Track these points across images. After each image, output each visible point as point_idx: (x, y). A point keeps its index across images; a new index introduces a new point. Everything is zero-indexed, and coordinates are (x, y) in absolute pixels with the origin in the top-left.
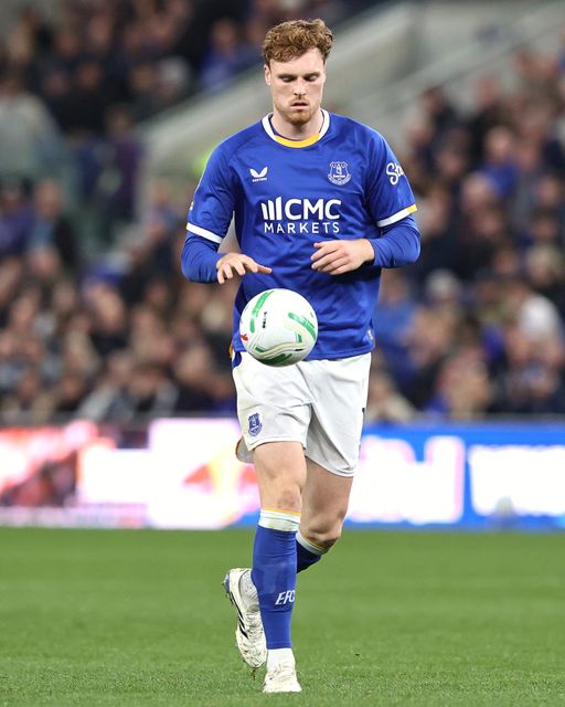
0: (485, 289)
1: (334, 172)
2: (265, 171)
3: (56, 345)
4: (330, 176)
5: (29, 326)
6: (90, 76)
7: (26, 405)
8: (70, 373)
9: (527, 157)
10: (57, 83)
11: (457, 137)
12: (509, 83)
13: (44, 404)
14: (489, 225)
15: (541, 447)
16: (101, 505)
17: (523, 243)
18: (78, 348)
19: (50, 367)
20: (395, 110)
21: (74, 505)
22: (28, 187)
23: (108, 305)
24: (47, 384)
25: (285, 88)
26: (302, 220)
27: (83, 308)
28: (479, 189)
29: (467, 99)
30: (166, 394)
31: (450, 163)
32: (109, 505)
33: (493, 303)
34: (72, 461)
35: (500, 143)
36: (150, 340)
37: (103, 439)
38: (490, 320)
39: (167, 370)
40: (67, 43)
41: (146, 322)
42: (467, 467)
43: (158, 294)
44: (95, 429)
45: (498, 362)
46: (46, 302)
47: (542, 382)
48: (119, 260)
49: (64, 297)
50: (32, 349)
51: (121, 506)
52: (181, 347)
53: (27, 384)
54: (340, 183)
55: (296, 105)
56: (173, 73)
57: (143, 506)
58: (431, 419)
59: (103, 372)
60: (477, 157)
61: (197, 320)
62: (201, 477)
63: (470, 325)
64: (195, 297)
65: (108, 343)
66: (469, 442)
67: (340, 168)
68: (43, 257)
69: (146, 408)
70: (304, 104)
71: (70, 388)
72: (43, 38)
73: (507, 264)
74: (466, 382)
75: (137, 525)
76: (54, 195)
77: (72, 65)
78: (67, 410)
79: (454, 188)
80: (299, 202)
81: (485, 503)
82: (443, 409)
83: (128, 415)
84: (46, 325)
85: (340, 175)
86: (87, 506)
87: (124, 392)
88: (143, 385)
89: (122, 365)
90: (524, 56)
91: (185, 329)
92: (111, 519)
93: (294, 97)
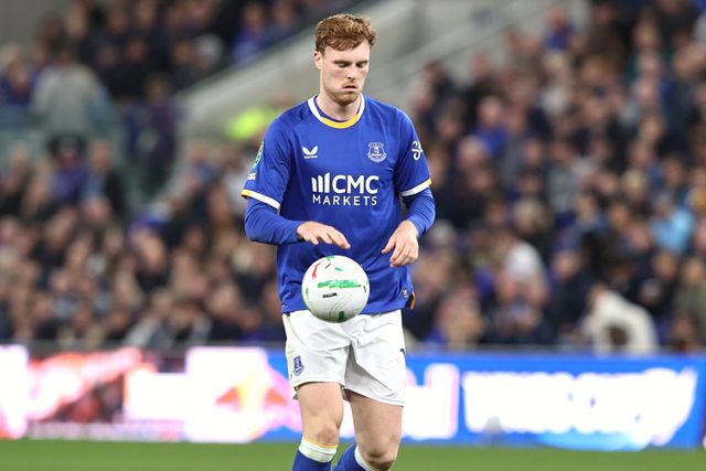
0: (477, 237)
1: (373, 151)
2: (315, 150)
3: (106, 283)
4: (370, 156)
5: (83, 267)
6: (136, 50)
7: (80, 334)
8: (119, 307)
9: (515, 122)
10: (108, 56)
11: (454, 105)
12: (499, 59)
13: (95, 334)
14: (481, 181)
15: (524, 373)
16: (144, 422)
17: (511, 196)
18: (126, 286)
19: (101, 302)
20: (400, 81)
21: (121, 421)
22: (81, 145)
23: (151, 248)
24: (97, 316)
25: (339, 72)
26: (346, 194)
27: (130, 250)
28: (473, 149)
29: (463, 72)
30: (201, 325)
31: (448, 127)
32: (151, 421)
33: (485, 249)
34: (119, 383)
35: (491, 111)
36: (187, 279)
37: (147, 364)
38: (481, 263)
39: (199, 304)
40: (117, 21)
41: (184, 264)
42: (461, 390)
43: (194, 239)
44: (139, 356)
45: (489, 300)
46: (97, 245)
47: (526, 317)
48: (161, 209)
49: (114, 241)
50: (85, 286)
51: (161, 422)
52: (214, 285)
53: (82, 316)
54: (377, 161)
55: (348, 87)
56: (209, 48)
57: (181, 423)
58: (430, 348)
59: (147, 306)
60: (470, 122)
61: (228, 262)
62: (231, 398)
63: (464, 269)
64: (227, 242)
65: (152, 281)
66: (464, 369)
67: (377, 148)
68: (96, 206)
69: (184, 337)
70: (354, 87)
71: (118, 320)
72: (97, 17)
73: (496, 216)
74: (461, 317)
75: (176, 439)
76: (104, 153)
77: (121, 40)
78: (115, 339)
79: (452, 149)
80: (343, 177)
81: (476, 422)
82: (441, 340)
83: (168, 343)
84: (98, 265)
85: (378, 154)
86: (132, 422)
87: (165, 323)
88: (181, 318)
89: (163, 300)
90: (512, 35)
91: (218, 270)
92: (154, 434)
93: (347, 80)
